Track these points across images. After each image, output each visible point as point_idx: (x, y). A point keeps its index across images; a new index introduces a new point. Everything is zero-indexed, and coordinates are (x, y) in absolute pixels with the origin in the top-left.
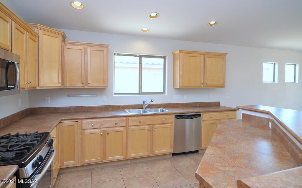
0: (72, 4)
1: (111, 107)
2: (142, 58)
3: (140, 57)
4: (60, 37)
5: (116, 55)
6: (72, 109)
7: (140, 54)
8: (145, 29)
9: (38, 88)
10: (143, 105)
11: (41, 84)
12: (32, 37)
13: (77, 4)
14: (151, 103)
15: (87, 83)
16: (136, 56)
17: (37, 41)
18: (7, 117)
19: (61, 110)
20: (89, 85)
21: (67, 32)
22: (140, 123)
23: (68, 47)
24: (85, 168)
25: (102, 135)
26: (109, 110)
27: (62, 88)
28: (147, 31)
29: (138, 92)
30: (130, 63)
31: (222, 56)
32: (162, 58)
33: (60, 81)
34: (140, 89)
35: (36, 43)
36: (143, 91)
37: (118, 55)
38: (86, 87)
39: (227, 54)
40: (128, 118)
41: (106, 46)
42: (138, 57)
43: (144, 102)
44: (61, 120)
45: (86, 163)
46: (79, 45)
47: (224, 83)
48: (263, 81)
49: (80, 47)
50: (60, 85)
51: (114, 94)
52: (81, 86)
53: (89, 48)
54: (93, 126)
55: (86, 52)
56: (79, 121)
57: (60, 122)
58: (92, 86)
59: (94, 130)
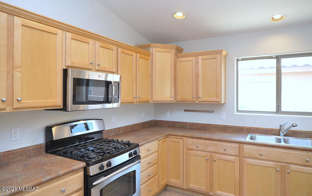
0: (175, 15)
1: (231, 127)
2: (282, 59)
3: (278, 58)
4: (173, 52)
5: (240, 60)
6: (187, 125)
7: (277, 55)
8: (277, 17)
9: (152, 102)
10: (280, 130)
12: (144, 56)
13: (179, 15)
14: (293, 129)
15: (198, 97)
17: (150, 60)
18: (128, 126)
19: (178, 125)
20: (200, 100)
21: (181, 45)
22: (261, 155)
23: (180, 59)
25: (207, 160)
26: (229, 131)
27: (175, 102)
29: (275, 111)
33: (173, 96)
34: (279, 106)
36: (284, 109)
37: (243, 60)
38: (197, 102)
40: (242, 145)
41: (219, 52)
42: (275, 59)
43: (281, 126)
46: (191, 56)
49: (191, 58)
50: (173, 99)
51: (238, 111)
52: (192, 100)
53: (200, 58)
54: (197, 147)
55: (197, 63)
56: (184, 138)
57: (167, 136)
58: (202, 100)
59: (199, 152)
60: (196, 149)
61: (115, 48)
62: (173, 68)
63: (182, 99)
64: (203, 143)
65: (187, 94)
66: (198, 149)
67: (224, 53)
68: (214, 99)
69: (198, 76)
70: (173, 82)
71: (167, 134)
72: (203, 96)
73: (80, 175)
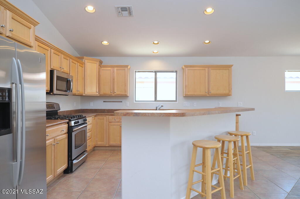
0: (102, 43)
3: (156, 72)
4: (98, 63)
5: (137, 72)
6: (106, 111)
7: (155, 70)
8: (155, 51)
9: (84, 95)
11: (86, 93)
12: (81, 65)
15: (114, 92)
16: (152, 72)
17: (84, 67)
20: (115, 94)
23: (102, 69)
24: (110, 148)
27: (98, 95)
28: (157, 52)
29: (154, 100)
30: (148, 78)
31: (228, 67)
32: (174, 72)
33: (98, 91)
34: (156, 98)
35: (83, 68)
36: (158, 99)
37: (139, 72)
38: (113, 95)
39: (233, 65)
41: (127, 66)
43: (156, 107)
44: (96, 115)
45: (111, 144)
46: (109, 67)
47: (230, 91)
48: (286, 90)
49: (110, 68)
50: (98, 93)
51: (135, 101)
52: (110, 94)
53: (115, 69)
54: (115, 120)
55: (114, 72)
56: (107, 116)
57: (96, 116)
58: (117, 94)
59: (116, 123)
60: (114, 121)
61: (69, 59)
62: (98, 74)
63: (103, 93)
64: (118, 118)
65: (106, 90)
66: (116, 121)
67: (129, 67)
68: (123, 93)
69: (114, 79)
70: (98, 82)
71: (96, 114)
72: (117, 92)
73: (66, 125)
